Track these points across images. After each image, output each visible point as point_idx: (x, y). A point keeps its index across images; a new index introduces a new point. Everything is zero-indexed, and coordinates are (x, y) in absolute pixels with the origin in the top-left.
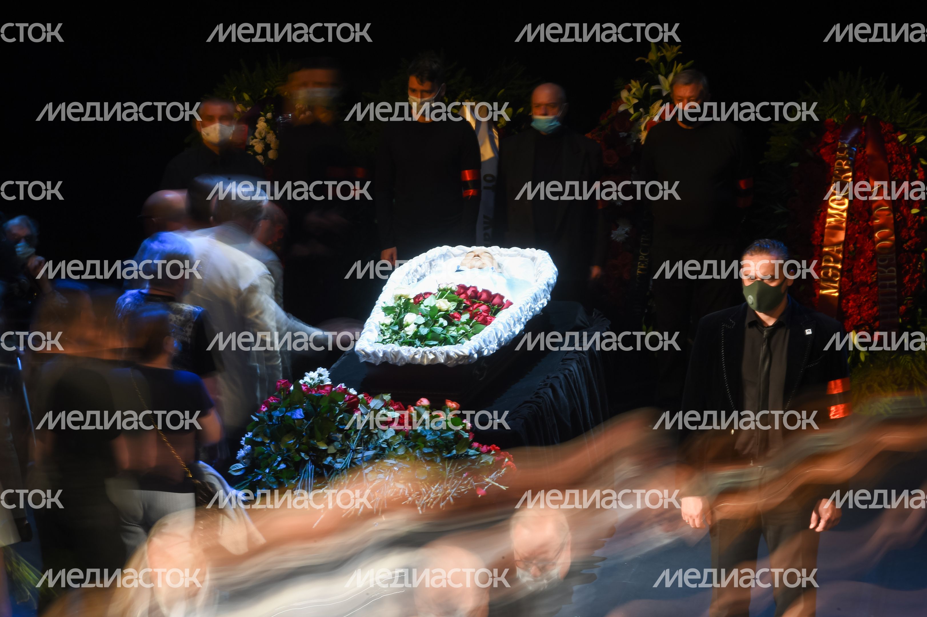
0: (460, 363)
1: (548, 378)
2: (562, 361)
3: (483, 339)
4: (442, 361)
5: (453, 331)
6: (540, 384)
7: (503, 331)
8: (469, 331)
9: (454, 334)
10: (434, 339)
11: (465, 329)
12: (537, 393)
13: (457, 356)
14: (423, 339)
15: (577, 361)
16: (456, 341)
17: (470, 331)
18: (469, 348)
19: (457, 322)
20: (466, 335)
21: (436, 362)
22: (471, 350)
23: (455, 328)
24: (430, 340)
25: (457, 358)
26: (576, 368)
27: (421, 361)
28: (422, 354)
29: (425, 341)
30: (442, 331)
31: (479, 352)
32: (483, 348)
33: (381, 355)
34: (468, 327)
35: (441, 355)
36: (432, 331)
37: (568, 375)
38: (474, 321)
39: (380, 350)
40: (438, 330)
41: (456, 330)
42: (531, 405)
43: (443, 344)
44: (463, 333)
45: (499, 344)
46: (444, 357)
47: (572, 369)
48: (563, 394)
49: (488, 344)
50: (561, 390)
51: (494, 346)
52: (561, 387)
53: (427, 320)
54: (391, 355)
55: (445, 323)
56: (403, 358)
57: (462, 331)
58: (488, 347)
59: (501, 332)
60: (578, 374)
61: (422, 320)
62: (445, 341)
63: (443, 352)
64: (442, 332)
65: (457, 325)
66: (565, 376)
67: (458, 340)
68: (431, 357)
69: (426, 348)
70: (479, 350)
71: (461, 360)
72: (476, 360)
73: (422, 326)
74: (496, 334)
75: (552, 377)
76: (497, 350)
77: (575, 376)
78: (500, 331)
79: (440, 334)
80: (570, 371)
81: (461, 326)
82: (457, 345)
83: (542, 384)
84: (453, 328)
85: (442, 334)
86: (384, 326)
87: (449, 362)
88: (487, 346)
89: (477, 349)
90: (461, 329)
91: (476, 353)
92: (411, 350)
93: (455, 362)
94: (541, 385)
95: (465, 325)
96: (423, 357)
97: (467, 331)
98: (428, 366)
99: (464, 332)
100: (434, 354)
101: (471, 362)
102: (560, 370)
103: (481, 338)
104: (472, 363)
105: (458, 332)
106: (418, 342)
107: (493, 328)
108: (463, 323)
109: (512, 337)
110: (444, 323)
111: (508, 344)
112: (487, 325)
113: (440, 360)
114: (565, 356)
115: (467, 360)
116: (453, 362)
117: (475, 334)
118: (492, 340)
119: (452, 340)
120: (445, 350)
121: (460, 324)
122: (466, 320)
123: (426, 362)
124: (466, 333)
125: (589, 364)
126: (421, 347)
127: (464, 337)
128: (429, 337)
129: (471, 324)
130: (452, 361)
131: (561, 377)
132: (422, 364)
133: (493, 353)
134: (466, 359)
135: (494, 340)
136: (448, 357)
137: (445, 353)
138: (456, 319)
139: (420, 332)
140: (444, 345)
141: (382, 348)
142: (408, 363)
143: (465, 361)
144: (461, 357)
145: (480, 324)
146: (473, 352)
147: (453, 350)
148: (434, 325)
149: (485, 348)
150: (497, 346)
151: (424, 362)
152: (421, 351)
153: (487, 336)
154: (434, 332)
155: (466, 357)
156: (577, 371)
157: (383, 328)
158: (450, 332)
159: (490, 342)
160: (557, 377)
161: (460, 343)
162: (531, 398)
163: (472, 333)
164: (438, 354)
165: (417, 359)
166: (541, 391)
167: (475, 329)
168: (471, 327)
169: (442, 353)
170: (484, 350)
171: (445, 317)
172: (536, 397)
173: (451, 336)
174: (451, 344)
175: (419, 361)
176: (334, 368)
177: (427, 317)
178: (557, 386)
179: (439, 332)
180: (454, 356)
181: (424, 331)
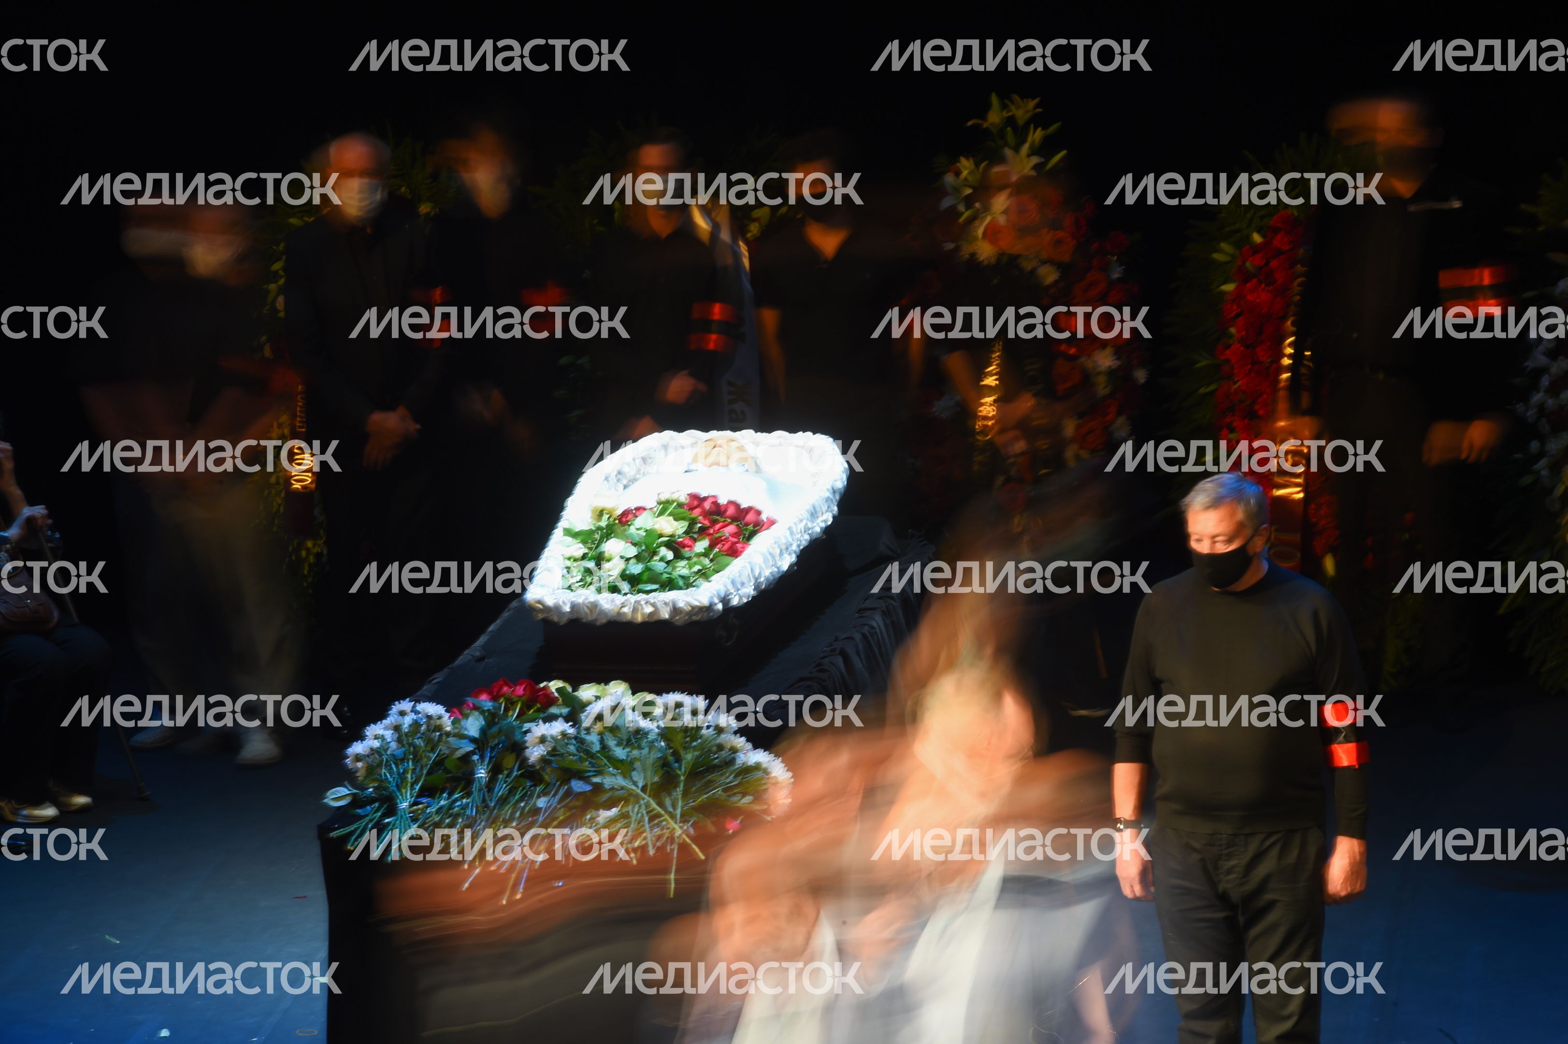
0: (695, 618)
1: (836, 639)
2: (858, 612)
3: (730, 580)
4: (667, 616)
5: (682, 569)
6: (825, 649)
7: (763, 566)
8: (709, 566)
9: (685, 572)
10: (652, 581)
11: (700, 563)
12: (819, 665)
13: (690, 608)
14: (634, 581)
15: (883, 612)
16: (688, 584)
17: (711, 567)
18: (709, 595)
19: (689, 553)
20: (704, 574)
21: (655, 618)
22: (712, 598)
23: (686, 562)
24: (647, 582)
25: (690, 611)
26: (881, 623)
27: (632, 617)
28: (634, 606)
29: (638, 584)
30: (665, 568)
31: (725, 601)
32: (731, 593)
33: (567, 609)
34: (706, 561)
35: (664, 606)
36: (648, 569)
37: (868, 634)
38: (717, 550)
39: (566, 601)
40: (658, 565)
41: (687, 566)
42: (809, 683)
43: (668, 588)
44: (699, 571)
45: (757, 587)
46: (668, 609)
47: (874, 624)
48: (861, 666)
49: (739, 587)
50: (858, 659)
51: (749, 591)
52: (858, 653)
53: (640, 551)
54: (583, 608)
55: (670, 555)
56: (602, 612)
57: (697, 568)
58: (739, 592)
59: (761, 567)
60: (884, 631)
61: (632, 551)
62: (669, 585)
63: (667, 601)
64: (665, 570)
65: (689, 559)
66: (864, 635)
67: (691, 581)
68: (649, 609)
69: (640, 596)
70: (724, 598)
71: (696, 614)
72: (720, 614)
73: (633, 561)
74: (752, 570)
75: (842, 638)
76: (753, 597)
77: (880, 636)
78: (758, 567)
79: (662, 574)
80: (873, 628)
81: (695, 559)
82: (689, 590)
83: (828, 649)
84: (683, 563)
85: (665, 572)
86: (572, 560)
87: (677, 618)
88: (738, 590)
89: (722, 595)
90: (695, 563)
91: (721, 602)
92: (616, 599)
93: (687, 618)
94: (826, 651)
95: (702, 558)
96: (635, 610)
97: (704, 568)
98: (644, 624)
99: (701, 568)
100: (653, 605)
101: (713, 616)
102: (855, 627)
103: (729, 578)
104: (715, 617)
105: (690, 568)
106: (625, 586)
107: (747, 561)
108: (699, 555)
109: (777, 576)
110: (667, 555)
111: (772, 586)
112: (737, 557)
113: (664, 614)
114: (864, 603)
115: (706, 614)
116: (685, 616)
117: (718, 572)
118: (745, 581)
119: (681, 583)
120: (671, 598)
121: (694, 556)
122: (705, 549)
123: (639, 618)
124: (704, 571)
125: (901, 616)
126: (632, 594)
127: (700, 577)
128: (645, 577)
129: (711, 556)
130: (682, 615)
131: (858, 637)
132: (635, 621)
133: (747, 602)
134: (705, 611)
135: (750, 581)
136: (676, 610)
137: (671, 604)
138: (687, 549)
139: (630, 570)
140: (669, 591)
141: (568, 598)
142: (612, 620)
143: (703, 615)
144: (696, 610)
145: (727, 555)
146: (716, 601)
147: (684, 599)
148: (652, 557)
149: (735, 593)
150: (754, 590)
151: (637, 619)
152: (633, 601)
153: (738, 574)
154: (652, 570)
155: (704, 609)
156: (883, 628)
157: (568, 563)
158: (678, 569)
159: (743, 584)
160: (851, 638)
161: (694, 586)
162: (811, 673)
163: (713, 570)
164: (659, 605)
165: (625, 613)
166: (826, 661)
167: (718, 563)
168: (711, 561)
169: (666, 604)
170: (733, 596)
171: (669, 545)
172: (819, 671)
173: (681, 576)
174: (680, 588)
175: (629, 617)
176: (492, 631)
177: (641, 546)
178: (851, 651)
179: (660, 570)
180: (685, 608)
181: (636, 569)
